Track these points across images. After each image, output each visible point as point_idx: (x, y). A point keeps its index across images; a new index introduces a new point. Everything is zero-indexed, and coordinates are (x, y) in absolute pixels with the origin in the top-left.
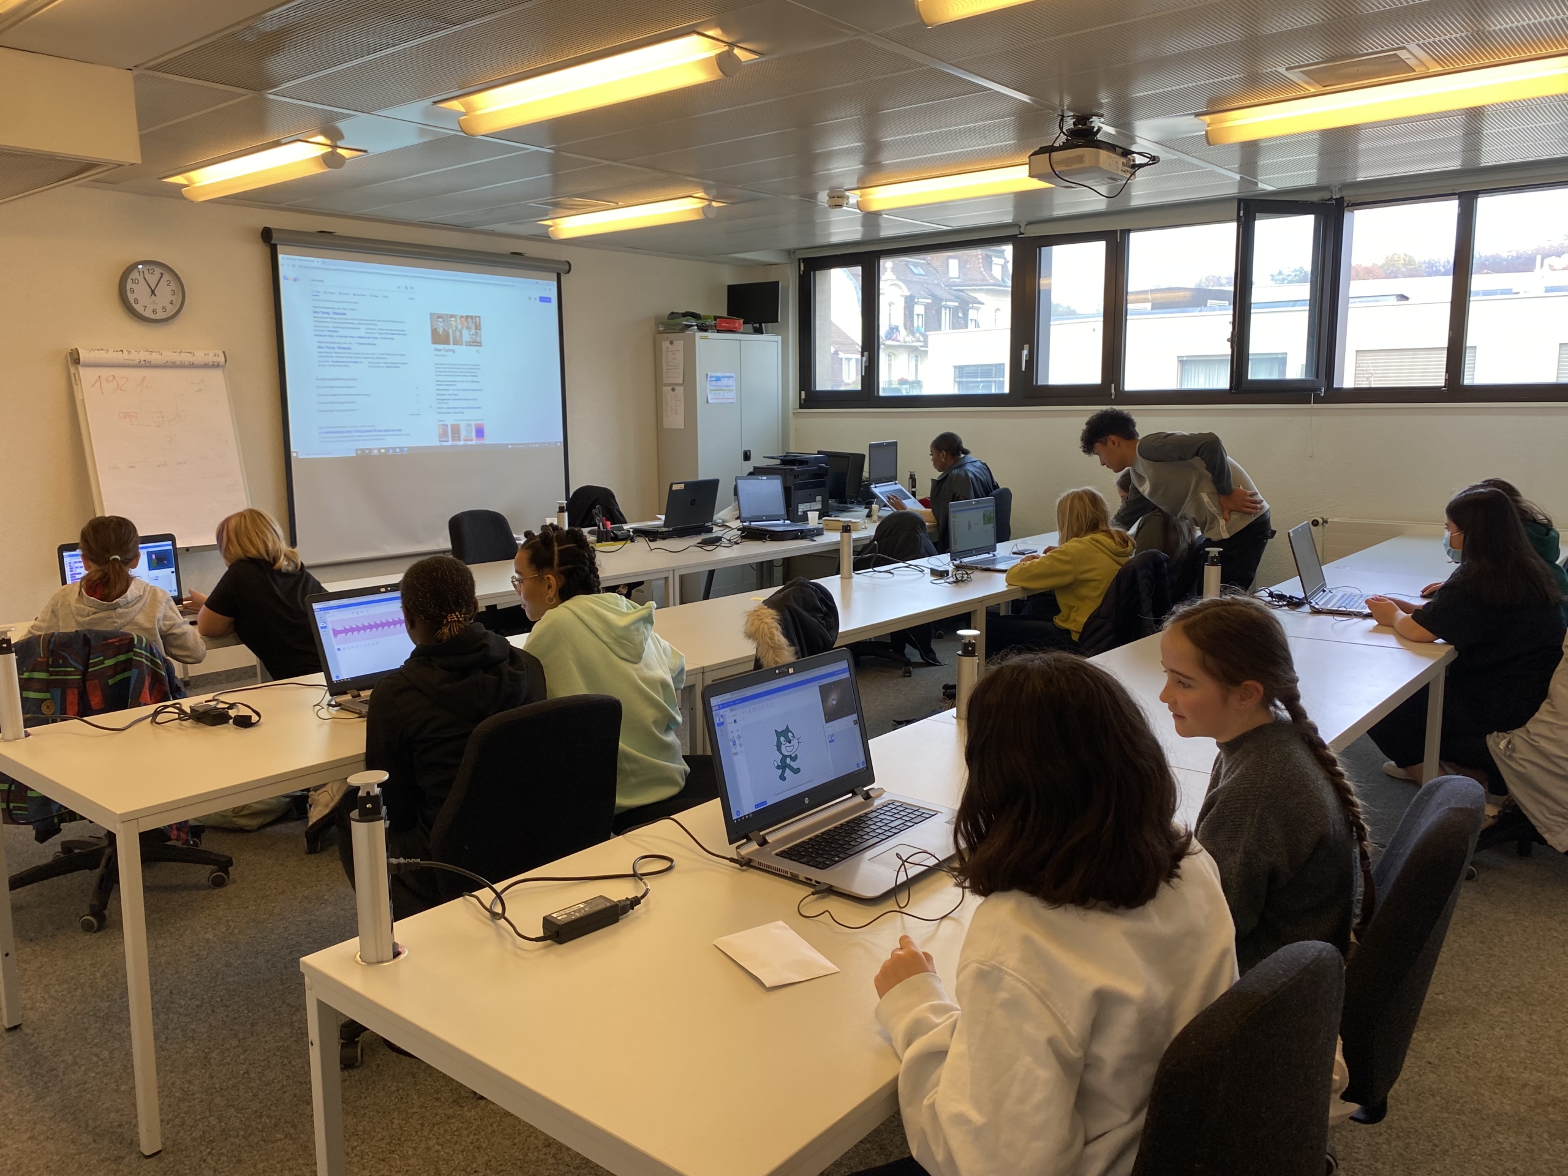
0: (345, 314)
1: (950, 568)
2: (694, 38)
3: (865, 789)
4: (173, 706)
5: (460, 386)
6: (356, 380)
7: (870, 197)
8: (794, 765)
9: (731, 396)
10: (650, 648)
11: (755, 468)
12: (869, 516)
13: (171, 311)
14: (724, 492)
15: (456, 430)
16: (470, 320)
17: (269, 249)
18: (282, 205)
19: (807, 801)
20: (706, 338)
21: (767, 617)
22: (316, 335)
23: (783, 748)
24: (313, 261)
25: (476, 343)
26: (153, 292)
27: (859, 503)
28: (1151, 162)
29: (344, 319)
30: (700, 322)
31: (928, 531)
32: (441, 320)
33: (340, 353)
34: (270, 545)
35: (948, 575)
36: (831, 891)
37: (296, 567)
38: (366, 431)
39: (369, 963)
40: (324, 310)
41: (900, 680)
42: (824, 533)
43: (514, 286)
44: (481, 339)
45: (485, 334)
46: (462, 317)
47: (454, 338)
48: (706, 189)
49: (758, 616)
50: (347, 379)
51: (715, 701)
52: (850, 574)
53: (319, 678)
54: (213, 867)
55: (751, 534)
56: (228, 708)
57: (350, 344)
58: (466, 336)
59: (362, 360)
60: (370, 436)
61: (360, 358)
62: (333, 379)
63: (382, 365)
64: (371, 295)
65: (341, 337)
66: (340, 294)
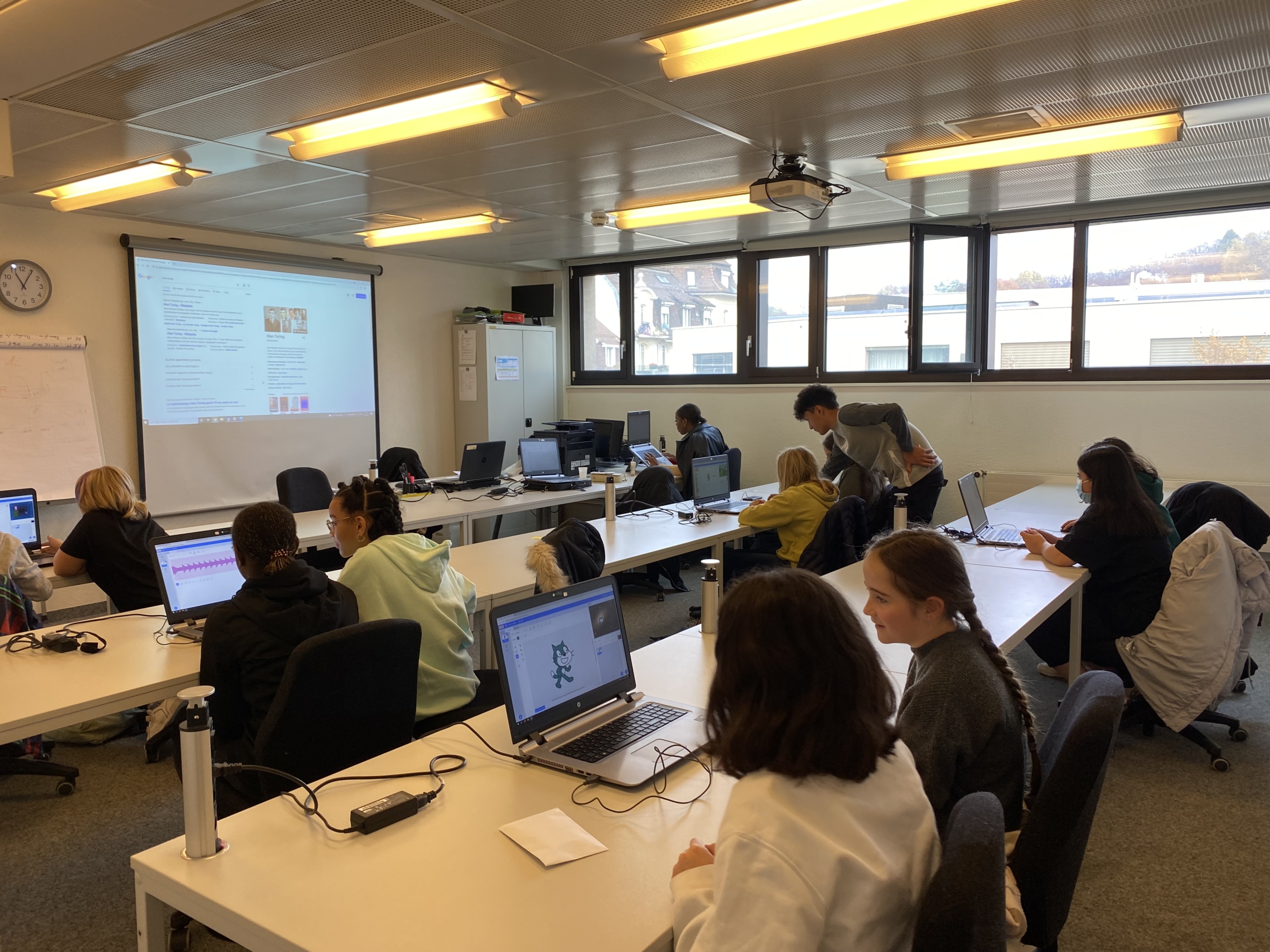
0: (191, 306)
1: (694, 511)
2: (483, 86)
3: (628, 693)
4: (27, 636)
5: (288, 366)
6: (200, 360)
7: (625, 218)
8: (568, 674)
9: (516, 374)
10: (447, 580)
11: (535, 432)
12: (628, 470)
13: (39, 301)
14: (509, 452)
15: (284, 402)
16: (297, 312)
17: (126, 252)
18: (138, 216)
19: (579, 705)
20: (494, 328)
21: (545, 551)
22: (166, 324)
23: (559, 660)
24: (164, 263)
25: (302, 331)
26: (23, 286)
27: (620, 461)
28: (844, 192)
29: (190, 310)
30: (490, 315)
31: (676, 482)
32: (273, 312)
33: (186, 338)
34: (121, 498)
35: (692, 517)
36: (600, 781)
37: (144, 517)
38: (207, 403)
39: (194, 858)
40: (173, 303)
41: (654, 604)
42: (592, 484)
43: (335, 285)
44: (306, 327)
45: (310, 323)
46: (291, 309)
47: (284, 326)
48: (494, 208)
49: (538, 550)
50: (192, 360)
51: (501, 621)
52: (614, 518)
53: (160, 609)
54: (61, 778)
55: (532, 486)
56: (77, 637)
57: (196, 330)
58: (294, 325)
59: (205, 344)
60: (212, 407)
61: (204, 342)
62: (181, 360)
63: (222, 348)
64: (214, 291)
65: (188, 325)
66: (187, 289)
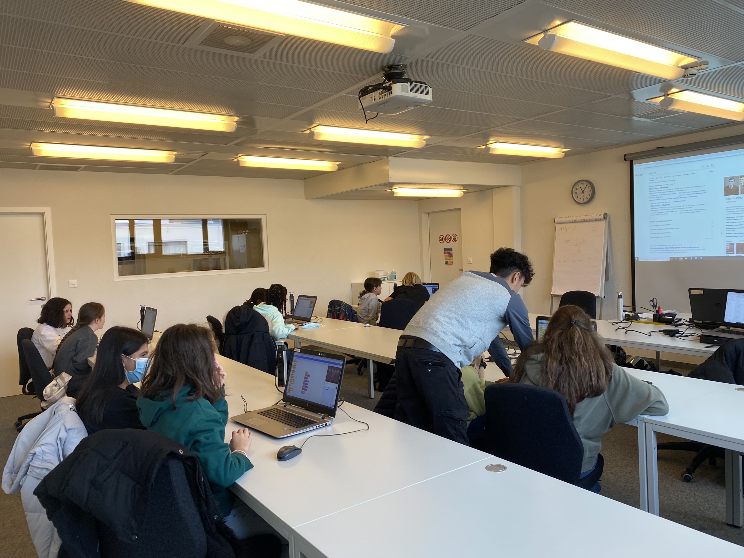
0: (668, 187)
6: (671, 221)
13: (590, 198)
15: (740, 247)
17: (629, 164)
22: (650, 200)
24: (651, 164)
26: (583, 192)
29: (667, 190)
33: (663, 208)
38: (675, 248)
40: (655, 187)
50: (666, 221)
57: (670, 202)
59: (676, 210)
60: (679, 250)
61: (675, 209)
62: (659, 221)
63: (688, 211)
64: (684, 175)
65: (664, 199)
66: (665, 177)
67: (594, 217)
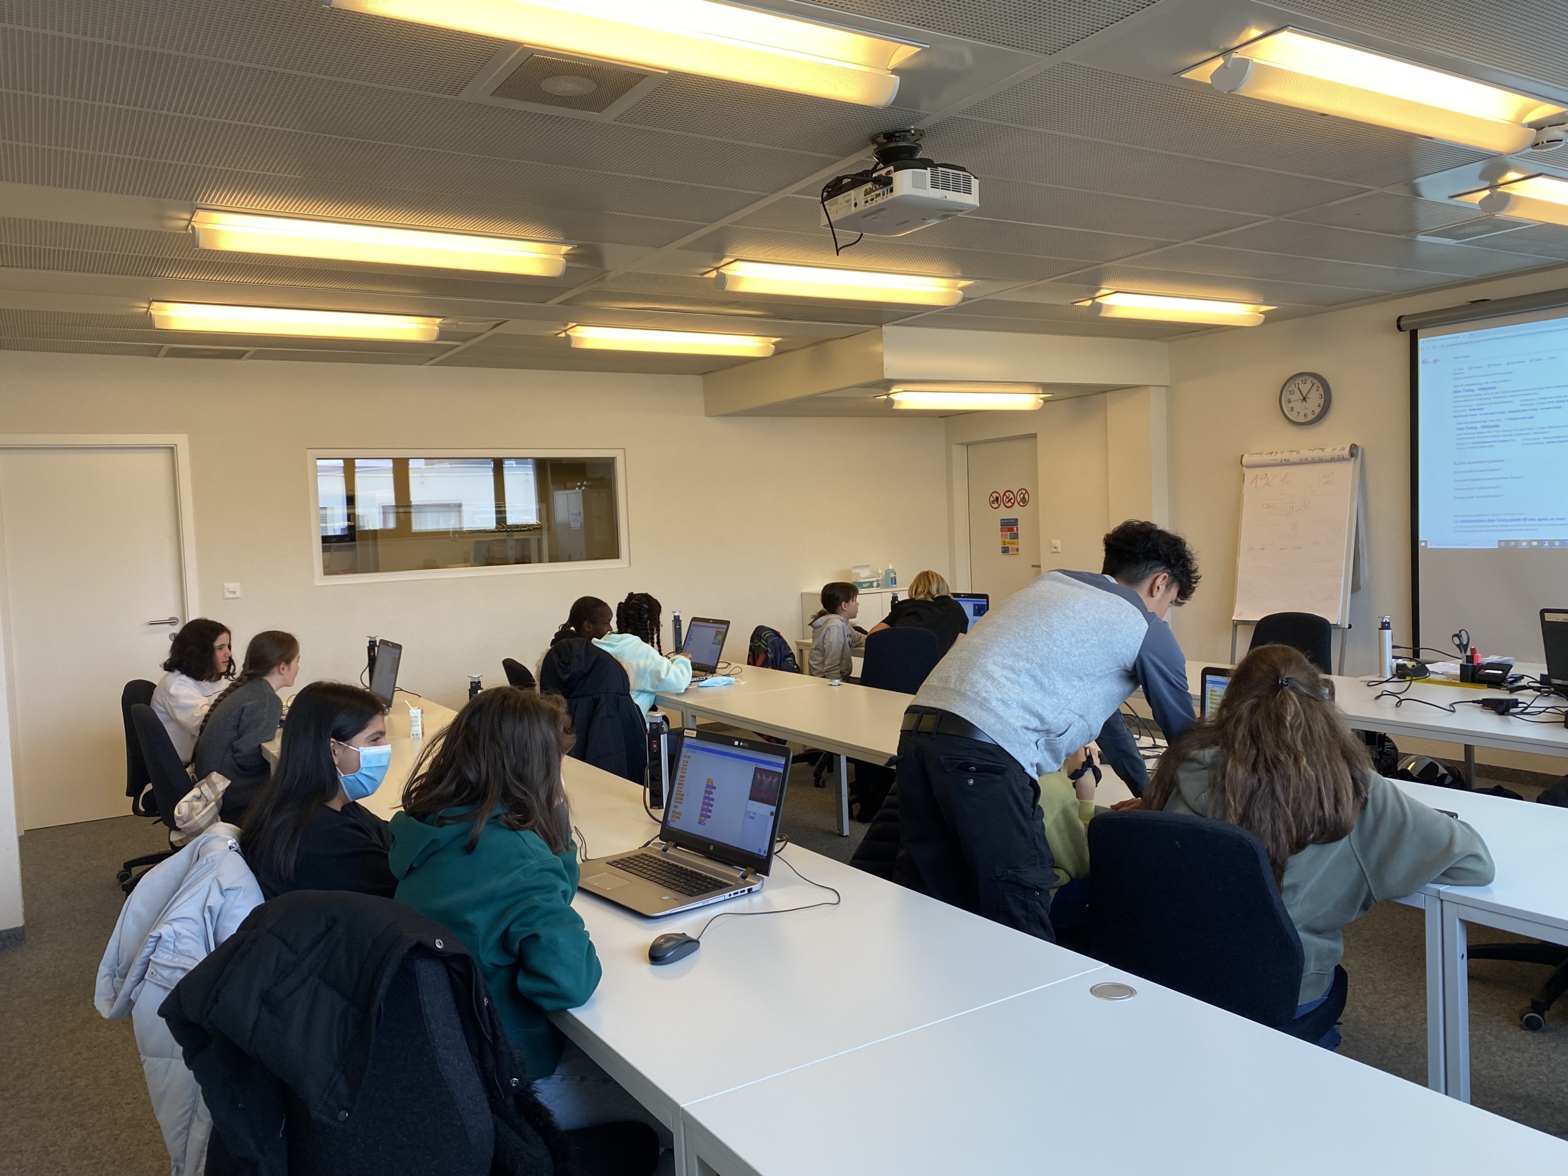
0: (1495, 388)
6: (1503, 461)
13: (1319, 412)
17: (1409, 337)
22: (1455, 417)
24: (1458, 337)
26: (1304, 399)
29: (1492, 393)
33: (1484, 433)
38: (1511, 520)
40: (1467, 388)
50: (1490, 462)
57: (1500, 420)
59: (1513, 438)
60: (1518, 525)
61: (1511, 435)
62: (1474, 463)
63: (1541, 441)
64: (1532, 360)
65: (1487, 414)
66: (1489, 366)
67: (1328, 453)
